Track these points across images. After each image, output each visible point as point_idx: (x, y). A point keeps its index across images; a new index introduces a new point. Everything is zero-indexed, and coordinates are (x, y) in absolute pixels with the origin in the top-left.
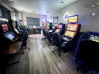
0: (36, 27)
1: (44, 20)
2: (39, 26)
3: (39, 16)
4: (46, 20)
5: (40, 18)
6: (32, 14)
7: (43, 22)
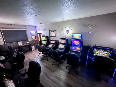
0: (23, 44)
1: (33, 32)
2: (28, 40)
3: (24, 27)
4: (36, 32)
5: (26, 30)
6: (11, 24)
7: (32, 35)
